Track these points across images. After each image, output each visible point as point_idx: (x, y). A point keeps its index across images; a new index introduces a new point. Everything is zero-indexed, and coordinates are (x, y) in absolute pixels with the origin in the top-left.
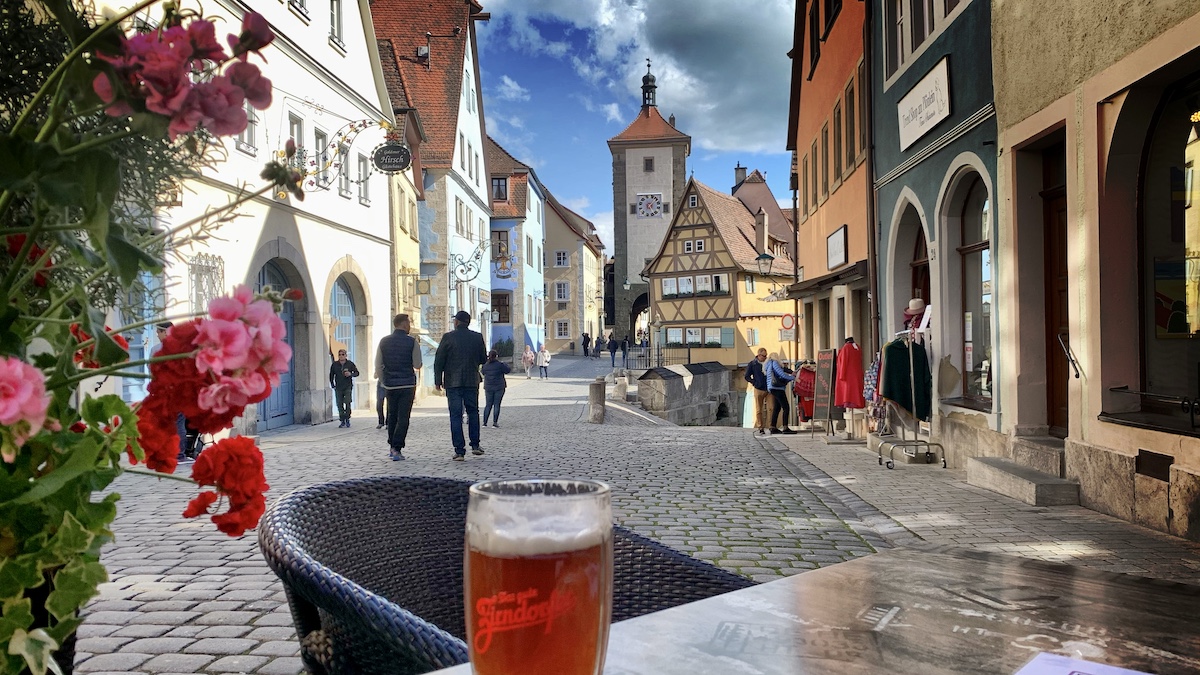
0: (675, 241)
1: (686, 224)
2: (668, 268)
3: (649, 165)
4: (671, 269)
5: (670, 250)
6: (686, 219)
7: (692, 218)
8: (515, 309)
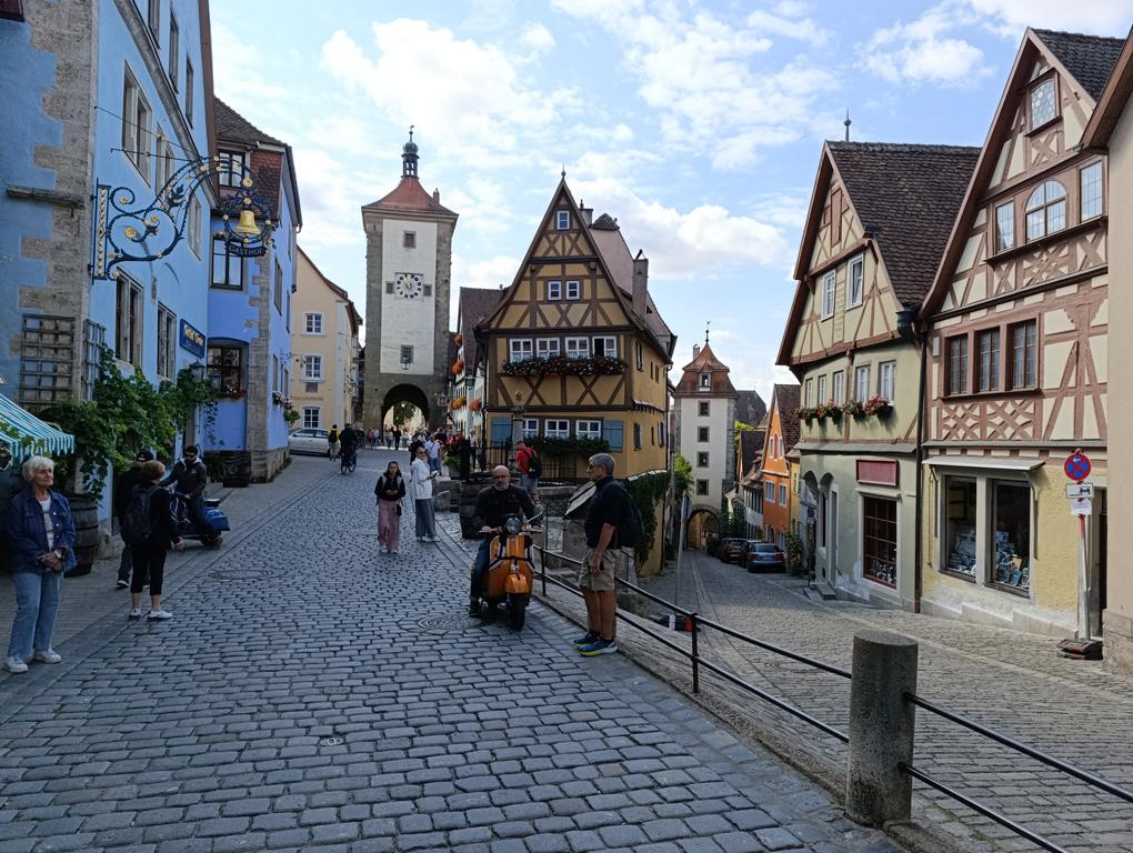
0: (533, 280)
1: (552, 254)
2: (521, 321)
3: (410, 239)
4: (526, 324)
5: (524, 293)
6: (552, 246)
7: (563, 246)
8: (252, 373)
